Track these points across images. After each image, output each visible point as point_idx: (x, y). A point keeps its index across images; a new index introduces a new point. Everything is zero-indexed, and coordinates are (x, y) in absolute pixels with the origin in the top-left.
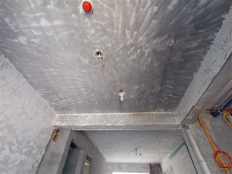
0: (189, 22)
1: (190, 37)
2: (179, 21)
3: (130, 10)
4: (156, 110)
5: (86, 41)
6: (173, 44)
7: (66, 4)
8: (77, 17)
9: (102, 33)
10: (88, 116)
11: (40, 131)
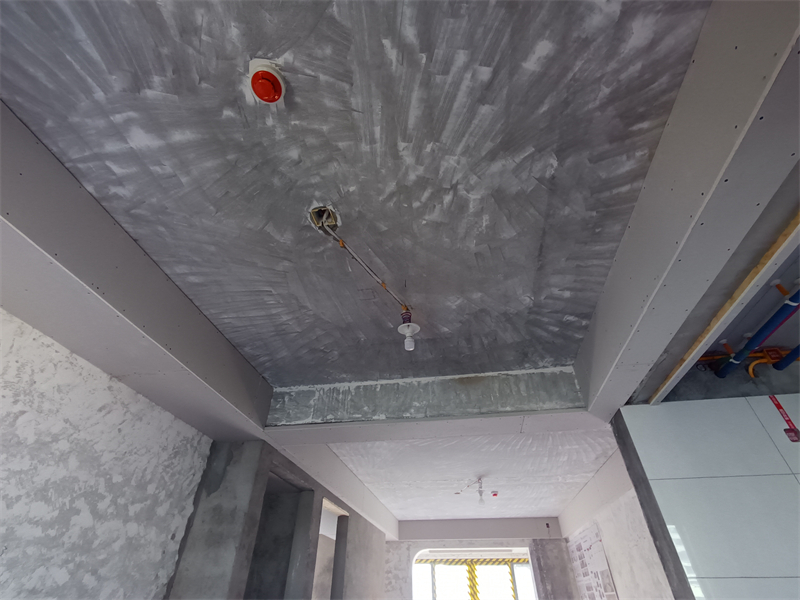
0: (598, 103)
1: (607, 147)
2: (566, 103)
3: (403, 83)
4: (527, 362)
5: (276, 181)
6: (556, 170)
7: (200, 83)
8: (238, 117)
9: (323, 156)
10: (313, 393)
11: (170, 448)
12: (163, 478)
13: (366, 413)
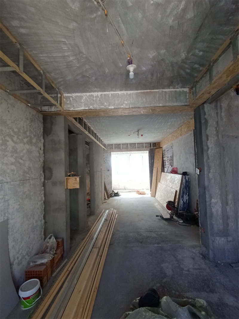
4: (172, 86)
10: (82, 97)
11: (29, 118)
12: (30, 130)
13: (106, 106)
